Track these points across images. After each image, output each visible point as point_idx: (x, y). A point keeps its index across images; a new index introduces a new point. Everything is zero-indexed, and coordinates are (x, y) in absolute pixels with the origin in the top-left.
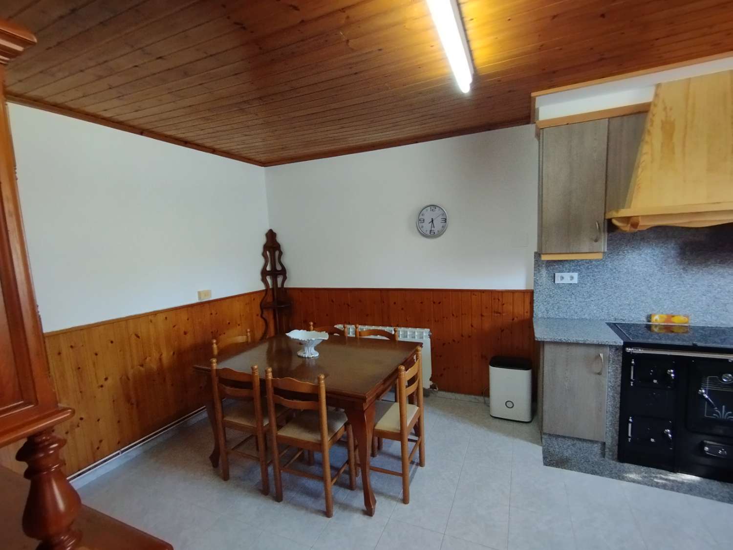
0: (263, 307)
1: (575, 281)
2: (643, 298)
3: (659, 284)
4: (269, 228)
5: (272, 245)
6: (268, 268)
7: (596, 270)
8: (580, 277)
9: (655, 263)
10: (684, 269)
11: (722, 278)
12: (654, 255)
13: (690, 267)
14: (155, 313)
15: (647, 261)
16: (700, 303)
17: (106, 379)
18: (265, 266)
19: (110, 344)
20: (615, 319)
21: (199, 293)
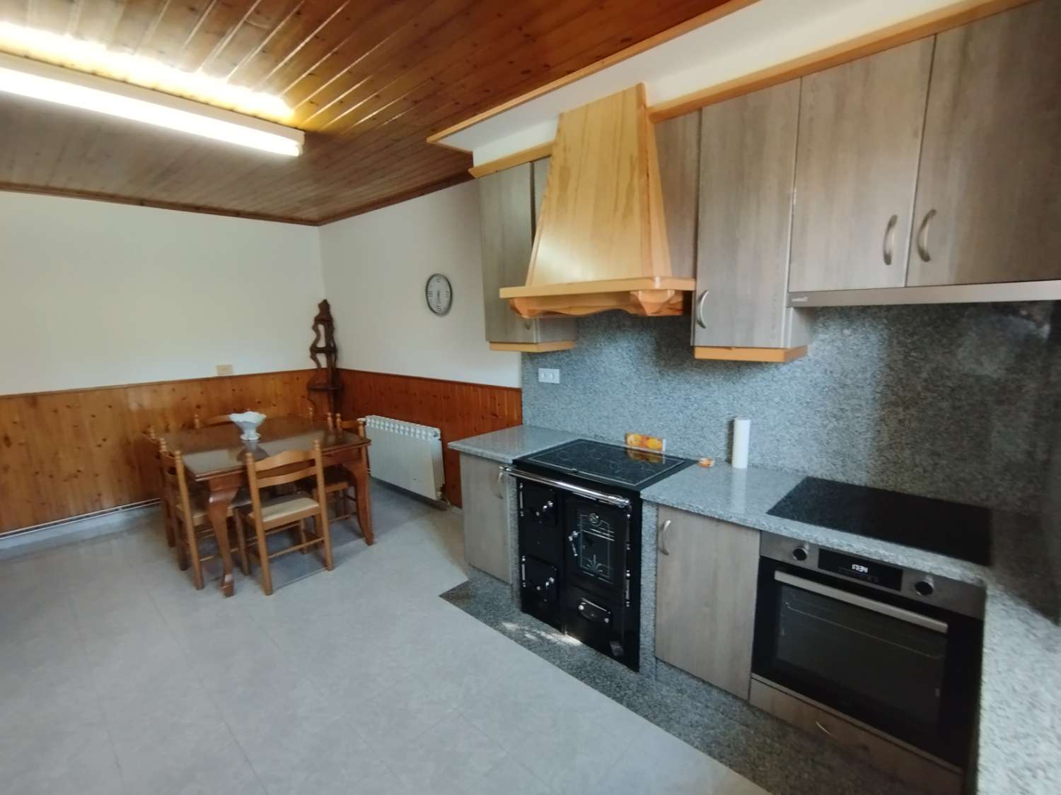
0: (312, 388)
1: (557, 381)
2: (622, 410)
3: (636, 392)
4: (324, 298)
5: (325, 317)
6: (322, 344)
7: (575, 367)
8: (562, 376)
9: (631, 362)
10: (660, 372)
11: (698, 390)
12: (630, 351)
13: (666, 369)
14: (160, 384)
15: (624, 358)
16: (677, 422)
17: (104, 440)
18: (317, 340)
19: (108, 409)
20: (596, 436)
21: (218, 367)
